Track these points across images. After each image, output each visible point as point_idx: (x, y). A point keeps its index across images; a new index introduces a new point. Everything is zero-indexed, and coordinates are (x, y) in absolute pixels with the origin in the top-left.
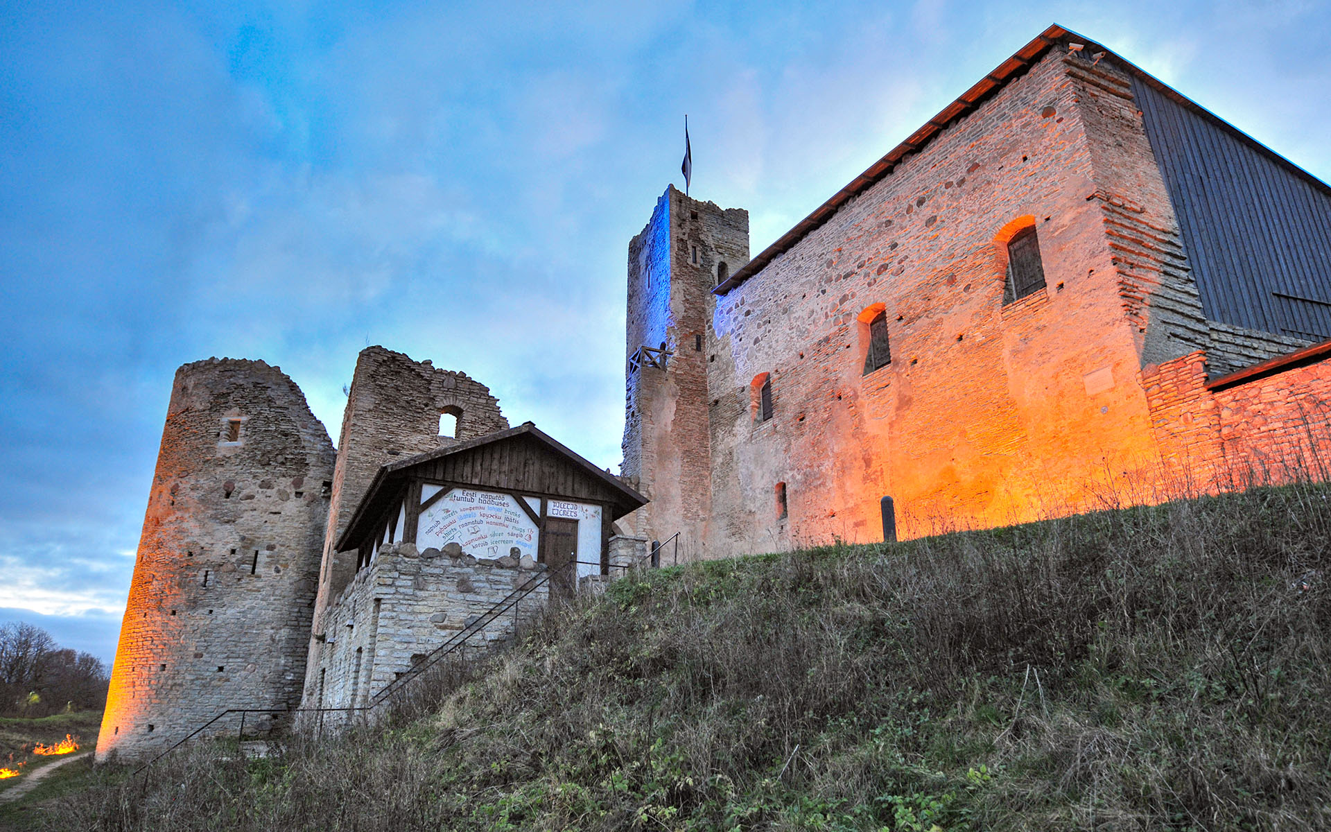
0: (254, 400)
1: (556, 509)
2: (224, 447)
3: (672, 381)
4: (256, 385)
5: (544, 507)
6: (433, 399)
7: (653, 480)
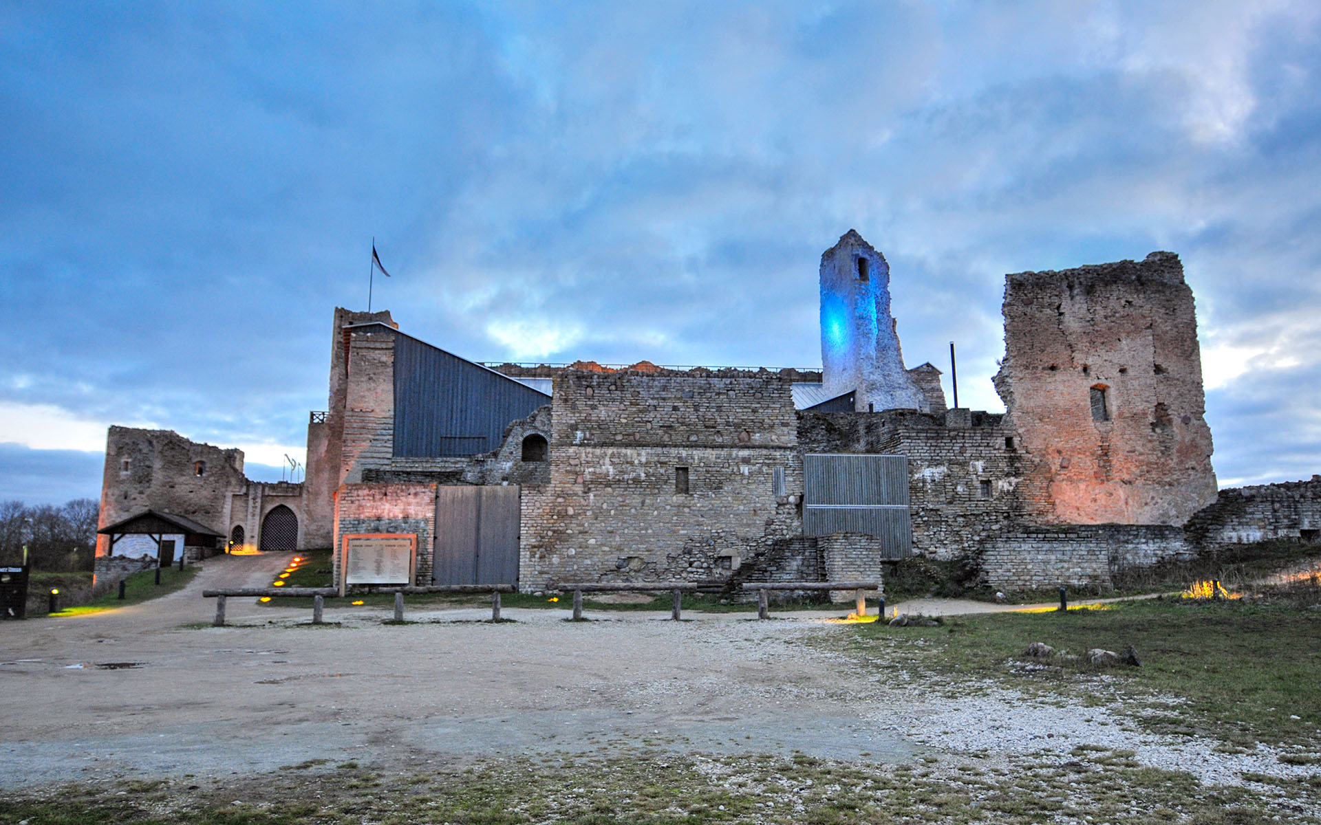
0: (133, 451)
1: (165, 537)
2: (123, 473)
3: (327, 429)
4: (134, 443)
5: (160, 538)
6: (190, 459)
7: (312, 484)
